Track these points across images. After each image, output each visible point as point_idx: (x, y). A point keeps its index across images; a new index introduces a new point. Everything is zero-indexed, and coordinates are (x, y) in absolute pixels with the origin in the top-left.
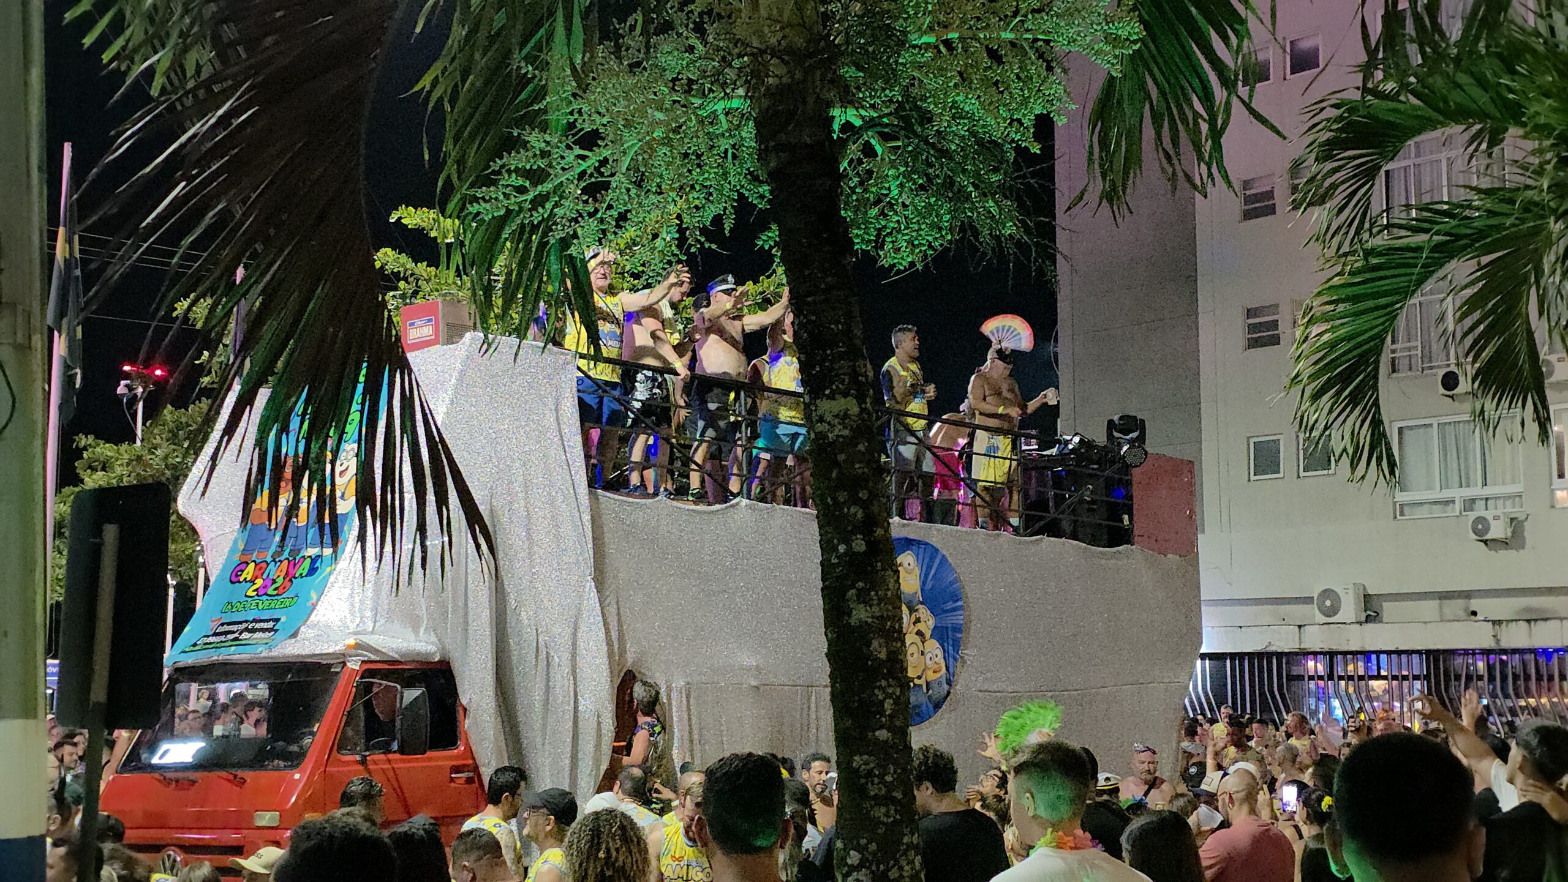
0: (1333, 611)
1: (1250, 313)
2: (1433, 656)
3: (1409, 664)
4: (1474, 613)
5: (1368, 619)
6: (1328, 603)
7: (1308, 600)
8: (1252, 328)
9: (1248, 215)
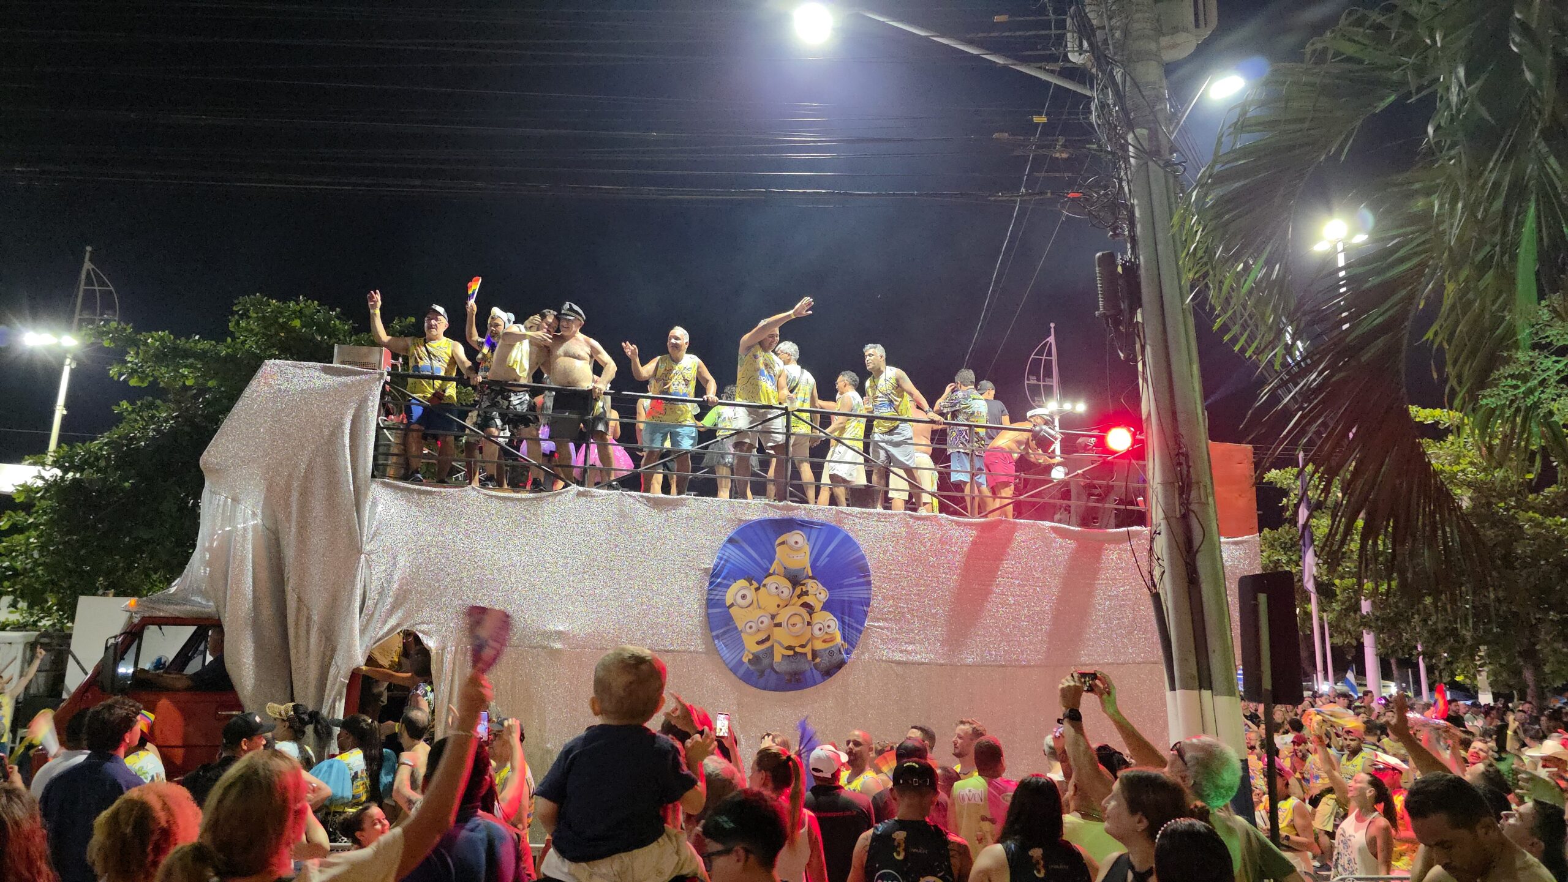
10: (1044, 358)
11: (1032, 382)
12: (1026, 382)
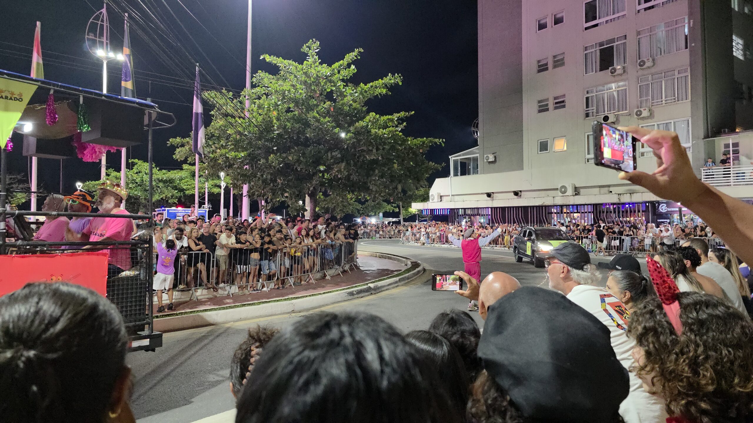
0: (565, 192)
1: (539, 102)
2: (595, 206)
3: (588, 208)
4: (611, 192)
5: (576, 194)
6: (563, 190)
7: (557, 189)
8: (540, 106)
9: (539, 71)
10: (100, 23)
11: (90, 37)
12: (86, 36)
